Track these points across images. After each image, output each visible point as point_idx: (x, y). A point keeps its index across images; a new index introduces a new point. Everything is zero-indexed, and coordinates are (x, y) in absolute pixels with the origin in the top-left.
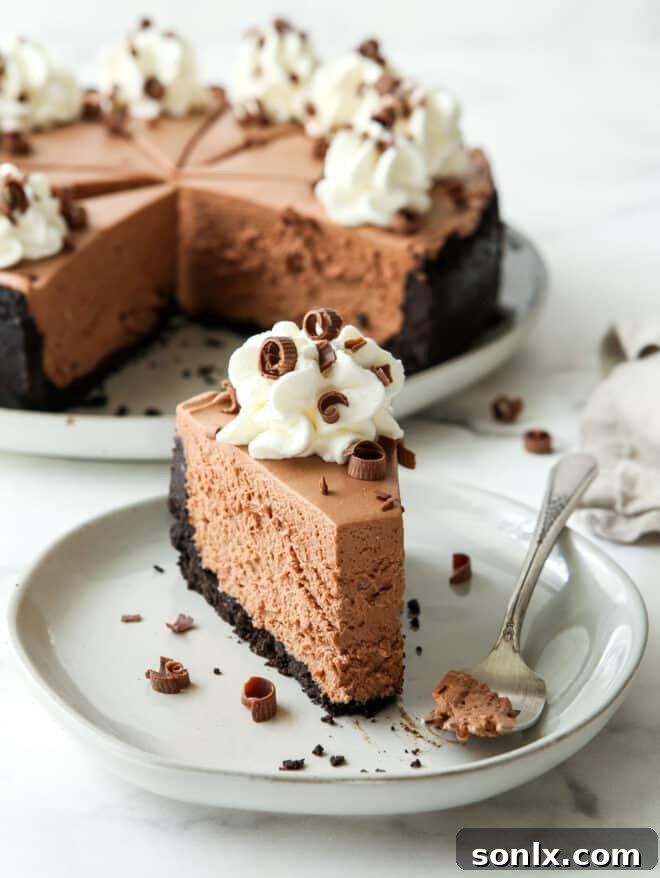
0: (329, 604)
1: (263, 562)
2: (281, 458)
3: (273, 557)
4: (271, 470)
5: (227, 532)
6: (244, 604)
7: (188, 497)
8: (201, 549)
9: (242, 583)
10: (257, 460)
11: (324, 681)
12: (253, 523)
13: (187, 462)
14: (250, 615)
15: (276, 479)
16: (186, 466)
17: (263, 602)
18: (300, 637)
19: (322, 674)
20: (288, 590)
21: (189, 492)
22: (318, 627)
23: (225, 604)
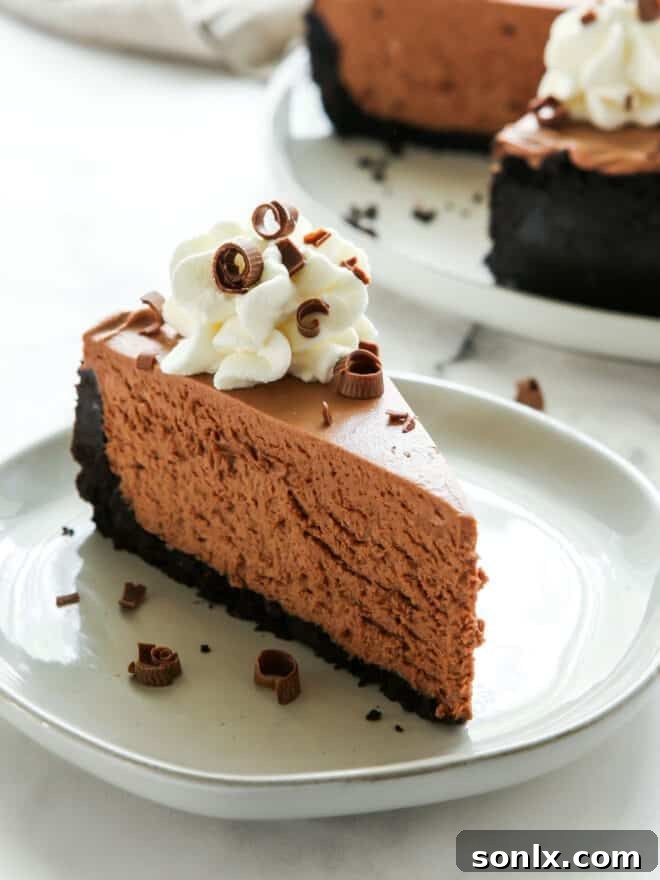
0: (353, 552)
1: (239, 509)
2: (252, 385)
3: (256, 504)
4: (248, 402)
5: (175, 478)
6: (210, 561)
7: (106, 440)
8: (131, 502)
9: (204, 536)
10: (223, 391)
11: (350, 642)
12: (224, 465)
13: (103, 399)
14: (221, 573)
15: (257, 411)
16: (101, 404)
17: (241, 556)
18: (306, 594)
19: (347, 633)
20: (281, 540)
21: (107, 435)
22: (338, 580)
23: (181, 564)
